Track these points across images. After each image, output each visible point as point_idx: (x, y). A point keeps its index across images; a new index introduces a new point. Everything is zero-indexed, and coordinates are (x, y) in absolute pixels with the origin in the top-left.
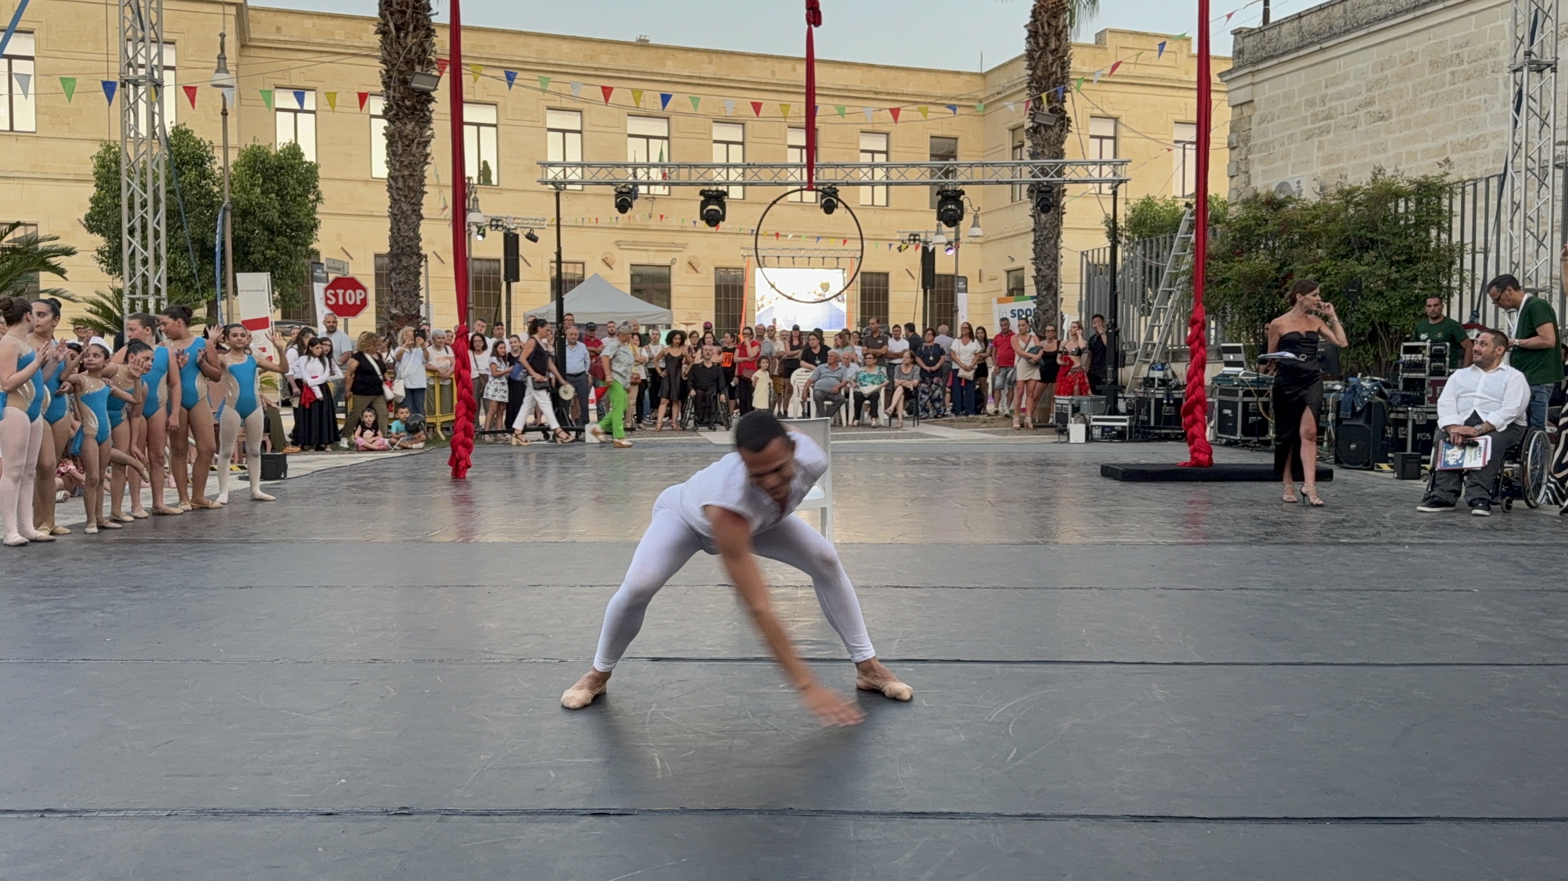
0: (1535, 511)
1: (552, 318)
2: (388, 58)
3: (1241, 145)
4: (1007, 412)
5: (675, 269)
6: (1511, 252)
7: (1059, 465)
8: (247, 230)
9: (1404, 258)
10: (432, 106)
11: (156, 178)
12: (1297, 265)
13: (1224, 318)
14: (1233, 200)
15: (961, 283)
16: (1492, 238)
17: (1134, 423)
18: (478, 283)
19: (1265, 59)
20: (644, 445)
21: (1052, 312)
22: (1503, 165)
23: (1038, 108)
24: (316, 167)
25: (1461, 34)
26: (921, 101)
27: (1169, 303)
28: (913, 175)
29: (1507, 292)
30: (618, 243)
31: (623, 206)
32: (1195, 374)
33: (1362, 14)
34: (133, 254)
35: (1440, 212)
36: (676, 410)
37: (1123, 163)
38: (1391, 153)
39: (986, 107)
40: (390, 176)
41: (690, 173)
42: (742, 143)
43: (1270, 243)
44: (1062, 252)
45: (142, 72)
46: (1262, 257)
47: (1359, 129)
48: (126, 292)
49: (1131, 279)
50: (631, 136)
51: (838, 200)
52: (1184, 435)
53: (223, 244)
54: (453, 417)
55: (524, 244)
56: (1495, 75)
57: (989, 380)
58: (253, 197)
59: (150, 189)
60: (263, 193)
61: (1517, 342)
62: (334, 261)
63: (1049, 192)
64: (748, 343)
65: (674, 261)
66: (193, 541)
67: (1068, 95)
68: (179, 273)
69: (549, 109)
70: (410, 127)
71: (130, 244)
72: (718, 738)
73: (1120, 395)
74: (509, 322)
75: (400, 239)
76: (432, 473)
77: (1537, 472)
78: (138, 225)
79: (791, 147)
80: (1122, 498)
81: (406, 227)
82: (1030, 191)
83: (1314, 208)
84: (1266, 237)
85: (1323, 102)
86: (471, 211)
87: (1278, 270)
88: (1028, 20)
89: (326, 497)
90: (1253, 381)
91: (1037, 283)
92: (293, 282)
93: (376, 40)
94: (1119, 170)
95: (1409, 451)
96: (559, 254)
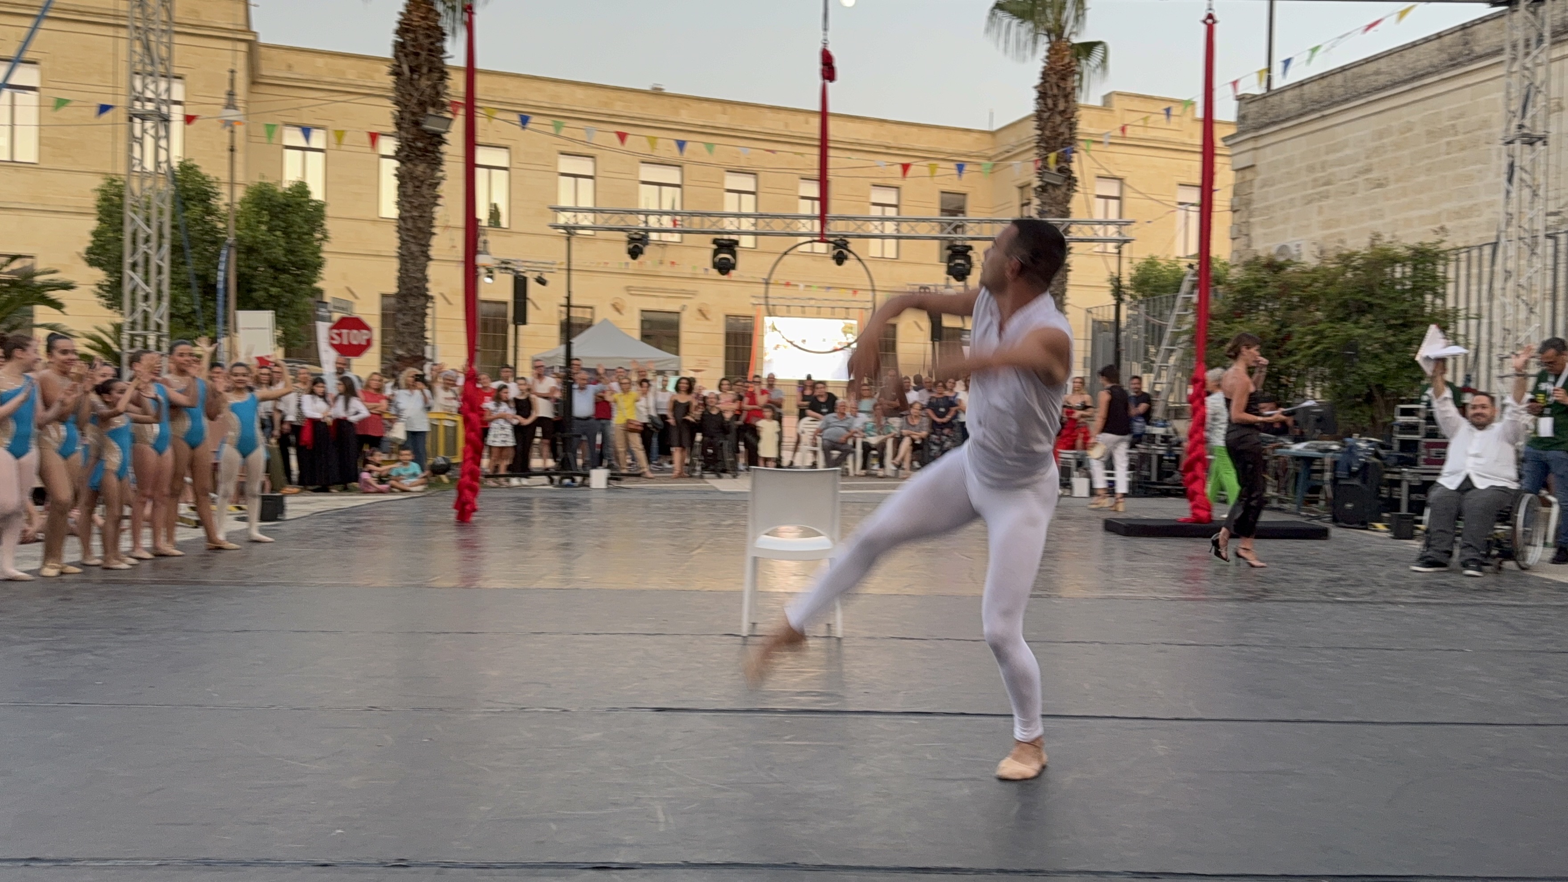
0: (1525, 572)
1: (562, 362)
2: (401, 99)
5: (684, 316)
6: (1504, 317)
9: (1400, 322)
10: (444, 148)
12: (1296, 327)
14: (1234, 263)
16: (1485, 304)
18: (485, 324)
19: (1267, 125)
22: (1496, 233)
23: (1046, 168)
24: (324, 205)
25: (1457, 105)
26: (930, 156)
27: (1171, 362)
28: (923, 229)
30: (628, 289)
31: (635, 253)
33: (1361, 84)
34: (134, 289)
35: (1434, 278)
37: (1128, 223)
38: (1389, 219)
39: (994, 165)
40: (401, 218)
41: (702, 222)
42: (755, 193)
43: (1270, 305)
45: (149, 106)
46: (1262, 318)
47: (1358, 195)
48: (126, 328)
49: (1133, 336)
50: (642, 182)
51: (850, 251)
52: (1184, 490)
53: (226, 280)
54: (458, 460)
55: (533, 289)
56: (1488, 146)
58: (257, 234)
59: (154, 223)
60: (269, 230)
62: (339, 300)
64: (758, 392)
65: (684, 307)
66: (187, 583)
67: (1075, 155)
68: (178, 309)
69: (563, 153)
70: (420, 168)
71: (132, 278)
74: (515, 365)
75: (407, 280)
76: (434, 517)
77: (1528, 534)
78: (140, 260)
79: (804, 198)
81: (414, 268)
83: (1314, 271)
84: (1266, 298)
85: (1323, 168)
86: (480, 253)
87: (1278, 331)
88: (1037, 81)
89: (324, 540)
92: (297, 320)
93: (389, 81)
94: (1125, 229)
95: (1404, 511)
96: (568, 298)
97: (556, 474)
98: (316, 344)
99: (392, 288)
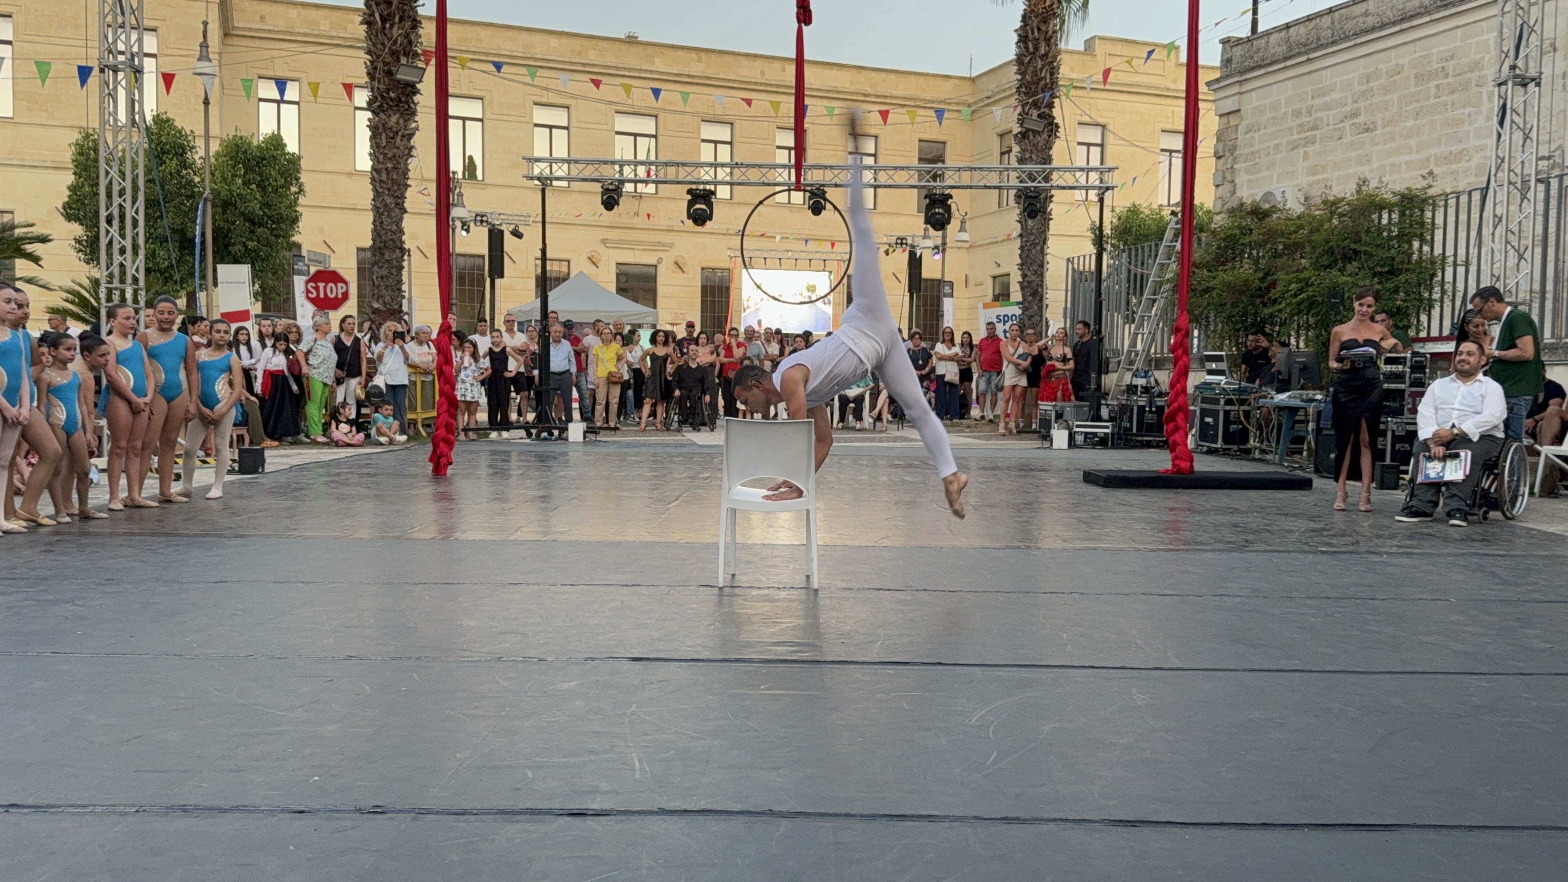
0: (1511, 522)
2: (373, 48)
3: (1227, 154)
4: (991, 417)
5: (661, 269)
6: (1492, 264)
7: (1043, 470)
8: (227, 221)
9: (1386, 269)
10: (417, 98)
11: (135, 166)
12: (1281, 275)
13: (1207, 326)
14: (1218, 210)
15: (947, 288)
16: (1474, 251)
17: (1116, 430)
18: (462, 279)
19: (1253, 69)
20: (628, 445)
21: (1037, 318)
22: (1486, 178)
23: (1027, 114)
24: (299, 158)
25: (1447, 47)
26: (911, 104)
27: (1153, 312)
28: (901, 178)
29: (1490, 304)
30: (604, 242)
31: (609, 203)
32: (1178, 381)
33: (1349, 26)
34: (110, 244)
35: (1422, 224)
36: (660, 410)
37: (1110, 170)
38: (1375, 164)
39: (973, 112)
40: (374, 169)
41: (678, 172)
42: (730, 143)
43: (1254, 252)
44: (1048, 258)
45: (121, 58)
46: (1246, 266)
47: (1344, 140)
48: (103, 282)
49: (1114, 287)
50: (618, 133)
51: (826, 200)
52: (1164, 442)
53: (203, 234)
54: (435, 414)
55: (509, 242)
56: (1479, 89)
57: (974, 385)
58: (234, 188)
59: (129, 177)
60: (244, 183)
61: (1497, 353)
62: (315, 253)
63: (1036, 197)
64: (734, 344)
65: (660, 260)
66: (167, 534)
67: (1056, 101)
68: (158, 264)
69: (535, 104)
70: (394, 119)
71: (108, 232)
72: (697, 738)
73: (1103, 402)
74: (492, 319)
75: (383, 232)
76: (412, 470)
77: (1514, 484)
78: (116, 213)
79: (779, 147)
80: (1103, 504)
81: (389, 220)
82: (1018, 197)
83: (1299, 218)
84: (1250, 246)
85: (1310, 113)
86: (455, 206)
87: (1262, 279)
88: (1018, 25)
89: (304, 493)
90: (1234, 390)
91: (1022, 289)
92: (274, 274)
93: (361, 31)
94: (1106, 176)
95: (1388, 461)
96: (544, 251)
97: (533, 428)
98: (294, 298)
99: (367, 242)
